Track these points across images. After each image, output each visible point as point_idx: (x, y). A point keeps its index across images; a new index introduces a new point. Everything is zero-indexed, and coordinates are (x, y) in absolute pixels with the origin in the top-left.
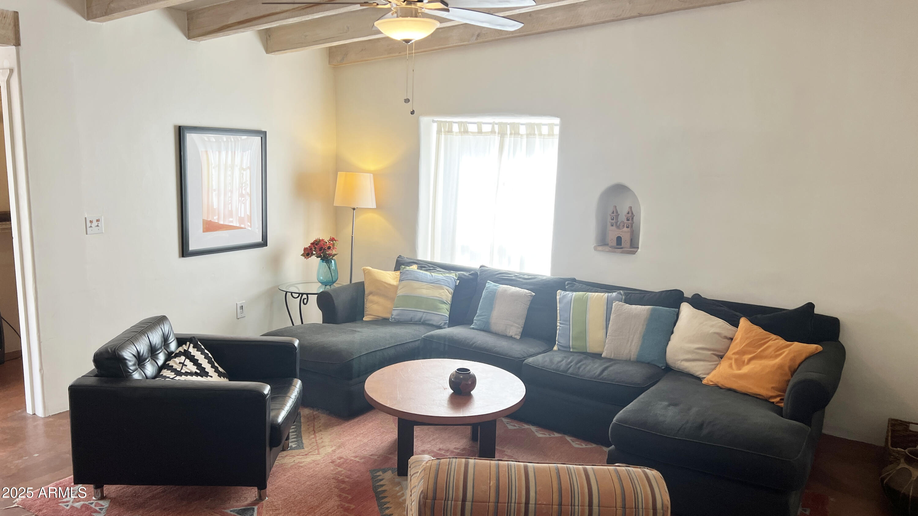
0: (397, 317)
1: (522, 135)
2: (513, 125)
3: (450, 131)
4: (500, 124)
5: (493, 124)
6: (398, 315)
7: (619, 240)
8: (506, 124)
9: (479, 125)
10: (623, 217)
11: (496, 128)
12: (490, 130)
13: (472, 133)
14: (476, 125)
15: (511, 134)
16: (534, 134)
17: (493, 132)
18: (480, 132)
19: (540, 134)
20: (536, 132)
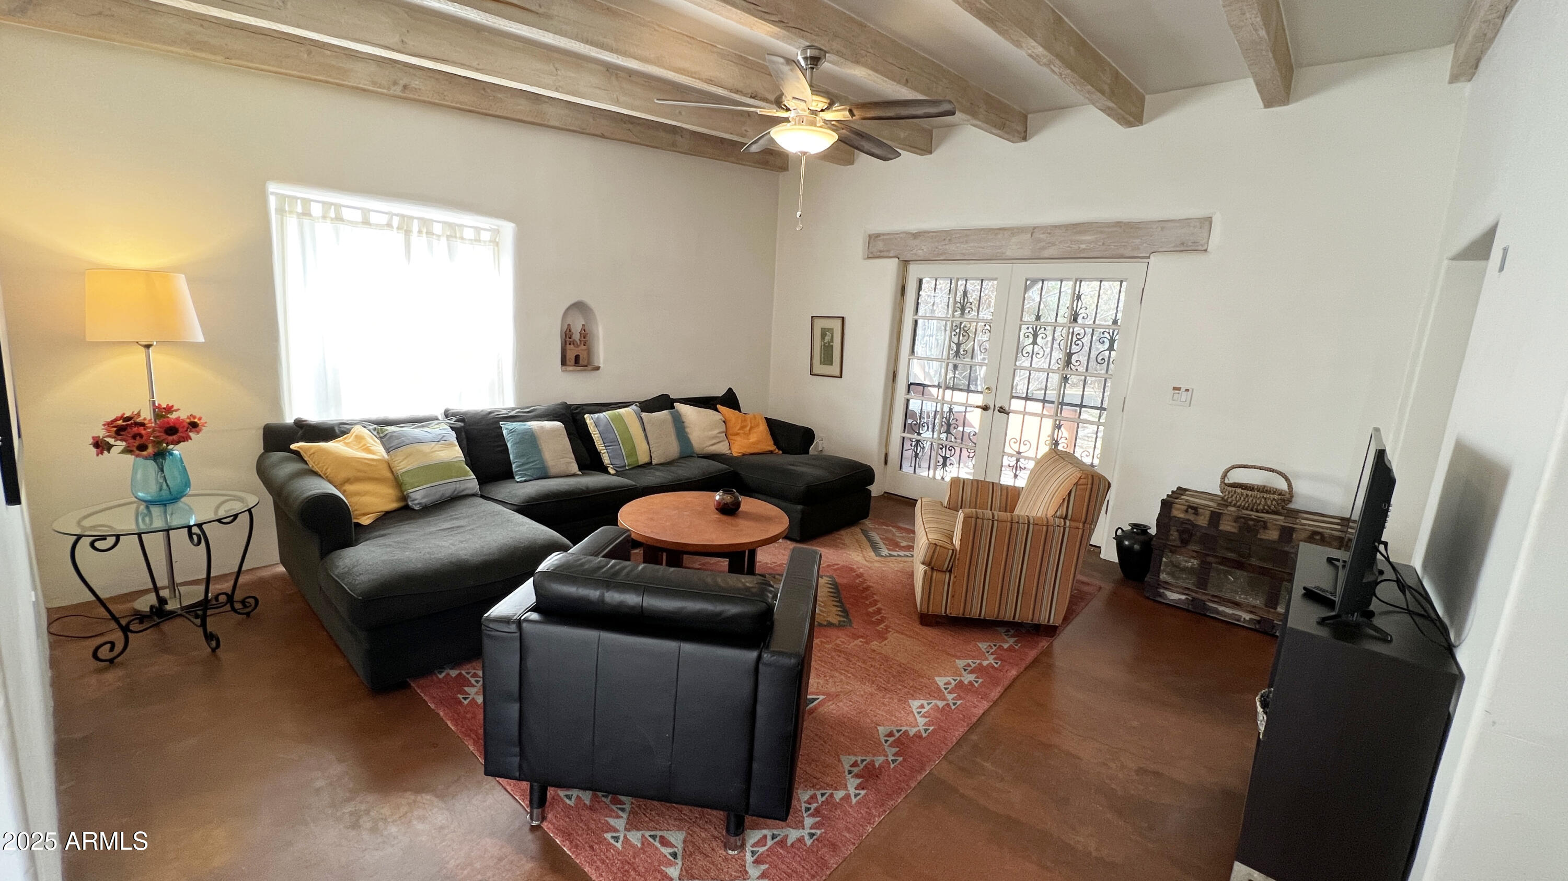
0: (424, 501)
1: (439, 236)
2: (424, 222)
3: (306, 214)
4: (402, 216)
5: (392, 215)
6: (424, 497)
7: (577, 358)
8: (412, 218)
9: (366, 212)
10: (576, 337)
11: (396, 221)
12: (385, 223)
13: (351, 223)
14: (360, 211)
15: (420, 232)
16: (456, 237)
17: (389, 225)
18: (366, 222)
19: (462, 238)
20: (458, 235)
